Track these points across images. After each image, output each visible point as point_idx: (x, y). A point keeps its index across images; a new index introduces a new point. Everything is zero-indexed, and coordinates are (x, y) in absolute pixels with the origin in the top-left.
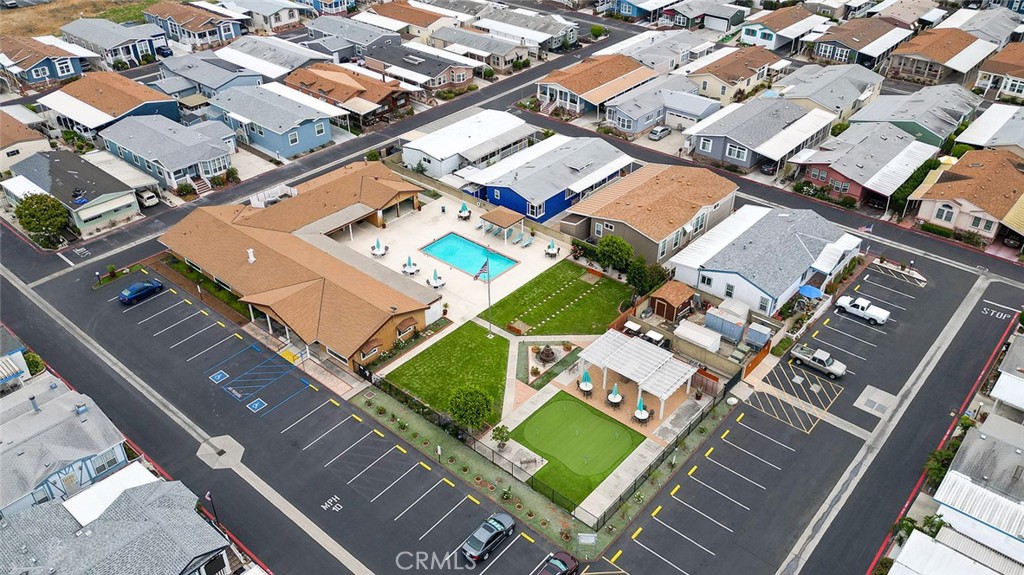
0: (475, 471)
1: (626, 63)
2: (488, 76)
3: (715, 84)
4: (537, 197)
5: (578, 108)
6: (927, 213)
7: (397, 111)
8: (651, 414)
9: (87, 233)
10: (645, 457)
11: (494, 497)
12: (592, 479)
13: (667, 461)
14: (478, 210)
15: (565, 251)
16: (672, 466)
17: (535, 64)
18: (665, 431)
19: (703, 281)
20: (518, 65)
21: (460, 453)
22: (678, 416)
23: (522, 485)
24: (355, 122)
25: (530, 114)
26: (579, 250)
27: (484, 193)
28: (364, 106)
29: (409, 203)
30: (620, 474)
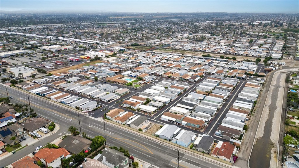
1: (141, 67)
2: (128, 69)
3: (149, 69)
4: (134, 76)
5: (137, 71)
6: (163, 76)
7: (120, 72)
9: (98, 80)
14: (129, 78)
15: (136, 79)
17: (132, 68)
19: (146, 79)
20: (130, 68)
24: (116, 73)
25: (133, 71)
26: (137, 79)
27: (129, 76)
28: (117, 71)
29: (123, 77)
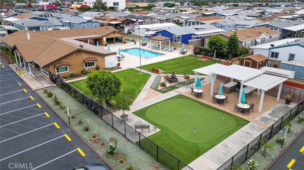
0: (95, 132)
8: (252, 106)
10: (251, 135)
11: (101, 152)
12: (200, 146)
13: (275, 137)
15: (190, 53)
16: (281, 142)
18: (265, 119)
19: (272, 56)
21: (90, 120)
22: (274, 112)
23: (131, 145)
30: (228, 145)
